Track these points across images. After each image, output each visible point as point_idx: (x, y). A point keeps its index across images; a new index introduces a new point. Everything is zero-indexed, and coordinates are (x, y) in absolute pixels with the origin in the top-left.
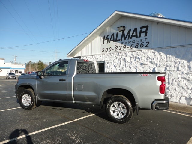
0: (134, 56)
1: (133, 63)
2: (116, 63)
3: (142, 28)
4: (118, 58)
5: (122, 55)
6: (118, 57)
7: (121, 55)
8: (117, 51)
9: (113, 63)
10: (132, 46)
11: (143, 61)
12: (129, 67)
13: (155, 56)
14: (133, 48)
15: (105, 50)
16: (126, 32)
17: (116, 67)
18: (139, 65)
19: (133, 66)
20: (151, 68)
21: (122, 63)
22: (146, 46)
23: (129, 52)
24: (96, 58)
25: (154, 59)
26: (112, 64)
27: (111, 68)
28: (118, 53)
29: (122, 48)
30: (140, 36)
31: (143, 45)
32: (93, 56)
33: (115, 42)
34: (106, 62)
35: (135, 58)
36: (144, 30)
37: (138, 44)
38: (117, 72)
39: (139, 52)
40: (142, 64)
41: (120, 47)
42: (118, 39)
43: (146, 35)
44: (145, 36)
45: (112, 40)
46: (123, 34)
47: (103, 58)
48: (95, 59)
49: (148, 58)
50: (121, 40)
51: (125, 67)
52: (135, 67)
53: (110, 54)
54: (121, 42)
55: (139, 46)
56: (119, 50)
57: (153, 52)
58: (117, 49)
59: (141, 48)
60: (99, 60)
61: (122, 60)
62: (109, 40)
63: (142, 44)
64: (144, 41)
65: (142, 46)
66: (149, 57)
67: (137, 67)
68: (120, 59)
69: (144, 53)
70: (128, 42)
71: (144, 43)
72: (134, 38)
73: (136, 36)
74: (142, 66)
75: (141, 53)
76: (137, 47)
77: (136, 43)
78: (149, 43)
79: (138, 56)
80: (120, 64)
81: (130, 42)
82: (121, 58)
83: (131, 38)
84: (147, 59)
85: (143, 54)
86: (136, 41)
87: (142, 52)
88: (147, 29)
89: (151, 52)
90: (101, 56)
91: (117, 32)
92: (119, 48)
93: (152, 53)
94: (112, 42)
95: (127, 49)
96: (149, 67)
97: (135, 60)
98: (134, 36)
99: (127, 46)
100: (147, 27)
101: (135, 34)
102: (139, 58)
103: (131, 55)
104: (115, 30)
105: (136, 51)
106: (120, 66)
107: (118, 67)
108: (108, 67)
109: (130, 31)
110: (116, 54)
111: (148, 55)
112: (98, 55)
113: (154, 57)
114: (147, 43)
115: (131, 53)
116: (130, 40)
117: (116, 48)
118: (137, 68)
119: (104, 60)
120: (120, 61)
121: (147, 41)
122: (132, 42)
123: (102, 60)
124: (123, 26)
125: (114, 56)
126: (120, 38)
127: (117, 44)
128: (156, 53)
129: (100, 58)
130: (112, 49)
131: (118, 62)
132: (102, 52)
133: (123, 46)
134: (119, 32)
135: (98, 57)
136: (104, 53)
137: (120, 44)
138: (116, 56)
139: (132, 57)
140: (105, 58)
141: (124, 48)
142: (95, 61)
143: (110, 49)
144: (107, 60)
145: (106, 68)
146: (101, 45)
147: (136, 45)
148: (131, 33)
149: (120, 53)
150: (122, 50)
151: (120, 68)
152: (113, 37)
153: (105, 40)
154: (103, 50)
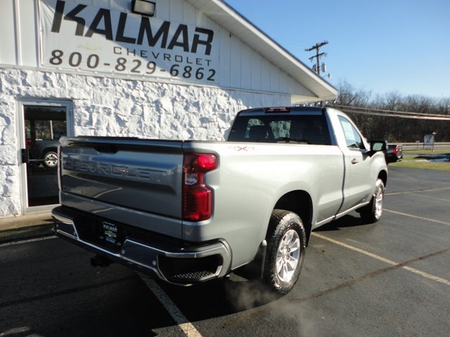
0: (183, 98)
1: (181, 117)
2: (125, 110)
3: (198, 29)
4: (133, 98)
5: (147, 89)
6: (135, 93)
7: (144, 90)
8: (125, 72)
9: (113, 110)
10: (173, 71)
11: (207, 113)
12: (169, 124)
13: (230, 103)
14: (176, 75)
15: (65, 59)
16: (156, 25)
17: (127, 124)
18: (196, 122)
19: (181, 123)
20: (222, 130)
21: (148, 112)
22: (209, 79)
23: (171, 86)
24: (11, 81)
25: (228, 110)
26: (109, 114)
28: (135, 82)
29: (143, 69)
30: (194, 50)
31: (202, 75)
33: (112, 44)
34: (77, 103)
35: (185, 104)
36: (204, 37)
37: (191, 68)
39: (196, 90)
40: (203, 120)
41: (136, 63)
42: (125, 35)
43: (208, 52)
44: (206, 54)
45: (100, 32)
46: (145, 25)
47: (63, 86)
48: (5, 84)
49: (217, 107)
50: (140, 42)
51: (157, 125)
52: (188, 127)
53: (96, 77)
54: (135, 46)
55: (193, 73)
56: (133, 71)
57: (225, 96)
58: (124, 68)
59: (198, 81)
60: (42, 92)
61: (146, 104)
62: (86, 29)
63: (200, 71)
64: (204, 64)
66: (219, 106)
67: (191, 126)
68: (140, 101)
69: (208, 95)
70: (161, 56)
71: (203, 69)
72: (178, 50)
73: (185, 45)
74: (204, 125)
75: (201, 93)
76: (187, 75)
77: (184, 64)
78: (214, 72)
79: (195, 99)
80: (142, 115)
81: (167, 57)
82: (145, 98)
83: (171, 47)
84: (214, 110)
85: (205, 95)
86: (185, 60)
87: (203, 91)
88: (210, 39)
89: (221, 95)
90: (53, 78)
91: (123, 10)
92: (130, 65)
93: (223, 97)
94: (98, 38)
95: (158, 73)
96: (219, 127)
97: (186, 108)
98: (179, 44)
99: (158, 69)
100: (210, 33)
101: (180, 39)
102: (197, 105)
103: (175, 94)
105: (188, 86)
106: (140, 122)
107: (132, 125)
108: (90, 122)
109: (166, 26)
110: (124, 82)
111: (216, 101)
112: (29, 73)
113: (227, 106)
114: (211, 73)
115: (175, 88)
116: (167, 51)
117: (121, 64)
118: (192, 129)
119: (68, 97)
120: (142, 106)
121: (211, 67)
122: (173, 58)
123: (58, 96)
124: (155, 4)
125: (117, 87)
126: (135, 35)
127: (124, 51)
128: (231, 99)
129: (45, 86)
130: (101, 62)
131: (133, 110)
132: (51, 61)
133: (144, 62)
134: (130, 15)
135: (28, 81)
136: (60, 67)
137: (134, 52)
138: (125, 89)
139: (178, 99)
140: (74, 89)
141: (151, 71)
142: (11, 93)
143: (94, 59)
144: (84, 95)
145: (79, 125)
146: (40, 33)
147: (185, 69)
148: (172, 32)
149: (140, 83)
150: (142, 73)
151: (141, 127)
152: (103, 19)
153: (65, 18)
154: (53, 53)
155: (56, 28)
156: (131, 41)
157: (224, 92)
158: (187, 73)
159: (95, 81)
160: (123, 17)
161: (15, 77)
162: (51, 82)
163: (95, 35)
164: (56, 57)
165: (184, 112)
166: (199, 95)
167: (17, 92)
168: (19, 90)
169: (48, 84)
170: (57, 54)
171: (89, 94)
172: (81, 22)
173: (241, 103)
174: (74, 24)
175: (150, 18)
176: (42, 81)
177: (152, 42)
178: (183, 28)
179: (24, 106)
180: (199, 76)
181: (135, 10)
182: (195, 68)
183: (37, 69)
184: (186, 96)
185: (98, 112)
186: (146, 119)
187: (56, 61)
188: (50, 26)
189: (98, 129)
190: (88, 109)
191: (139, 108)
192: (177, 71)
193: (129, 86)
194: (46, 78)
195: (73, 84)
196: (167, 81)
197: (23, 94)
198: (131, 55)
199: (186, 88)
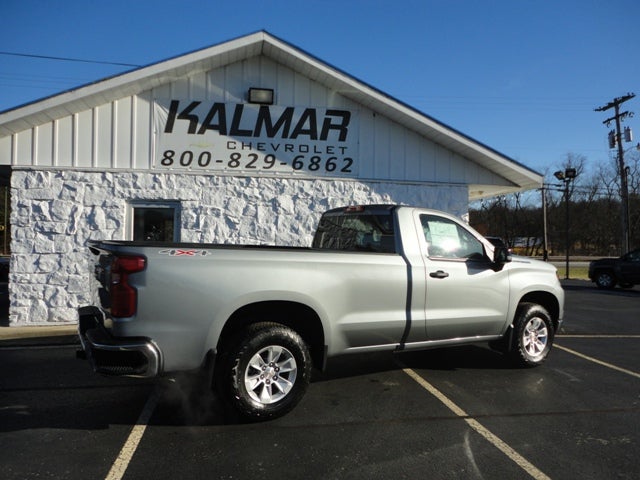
0: (307, 194)
1: (304, 217)
2: (237, 210)
3: (329, 112)
4: (245, 196)
5: (263, 186)
6: (248, 192)
8: (239, 168)
9: (222, 211)
10: (297, 164)
12: (288, 226)
14: (300, 168)
15: (176, 159)
16: (276, 113)
17: (237, 227)
19: (304, 226)
21: (262, 212)
22: (343, 170)
23: (292, 181)
24: (124, 185)
26: (218, 215)
27: (212, 230)
28: (248, 179)
29: (260, 164)
30: (324, 137)
31: (335, 166)
32: (109, 176)
33: (226, 139)
34: (185, 205)
35: (310, 202)
36: (337, 120)
37: (319, 159)
38: (242, 243)
39: (324, 184)
41: (252, 158)
42: (240, 128)
43: (342, 138)
44: (340, 140)
45: (213, 127)
46: (264, 114)
47: (171, 187)
48: (118, 188)
50: (257, 134)
51: (274, 228)
52: (312, 229)
53: (206, 176)
54: (252, 139)
55: (322, 164)
56: (248, 166)
57: (365, 190)
58: (238, 164)
59: (328, 173)
60: (151, 194)
61: (260, 204)
62: (199, 126)
63: (332, 161)
64: (337, 153)
65: (330, 167)
68: (254, 199)
69: (340, 190)
70: (282, 148)
71: (336, 158)
72: (304, 139)
73: (312, 133)
75: (331, 188)
76: (314, 167)
77: (311, 154)
78: (351, 161)
79: (323, 195)
80: (256, 216)
81: (289, 148)
82: (260, 197)
83: (294, 136)
85: (337, 190)
86: (311, 149)
87: (334, 185)
88: (346, 122)
89: (359, 189)
90: (162, 179)
91: (239, 101)
92: (245, 160)
93: (362, 191)
94: (212, 135)
95: (278, 167)
97: (311, 207)
98: (305, 132)
99: (277, 162)
100: (346, 115)
101: (307, 125)
102: (324, 202)
103: (297, 191)
104: (228, 94)
105: (314, 181)
106: (253, 224)
107: (243, 228)
108: (197, 225)
109: (289, 112)
110: (237, 179)
111: (352, 197)
112: (140, 175)
114: (347, 162)
115: (296, 183)
116: (289, 141)
117: (235, 160)
119: (176, 198)
120: (256, 206)
121: (346, 156)
122: (296, 149)
123: (166, 198)
124: (272, 90)
125: (229, 185)
126: (252, 127)
127: (239, 145)
128: (373, 194)
129: (154, 188)
130: (213, 159)
131: (246, 210)
132: (163, 163)
133: (261, 156)
134: (247, 105)
135: (138, 183)
136: (171, 168)
137: (250, 146)
138: (237, 188)
139: (300, 196)
140: (183, 190)
141: (269, 165)
142: (123, 196)
143: (205, 157)
144: (192, 196)
145: (186, 227)
146: (154, 135)
147: (312, 160)
148: (296, 119)
149: (254, 179)
150: (258, 168)
151: (254, 230)
152: (217, 114)
153: (179, 118)
154: (165, 154)
155: (169, 128)
156: (247, 133)
157: (363, 186)
158: (314, 165)
159: (204, 180)
160: (239, 109)
161: (127, 181)
162: (160, 183)
163: (208, 132)
164: (168, 158)
165: (308, 212)
166: (328, 191)
167: (127, 195)
168: (130, 193)
169: (157, 185)
170: (169, 154)
171: (197, 194)
172: (194, 120)
173: (389, 198)
174: (187, 122)
175: (271, 107)
176: (151, 182)
177: (271, 132)
178: (310, 113)
179: (135, 209)
180: (331, 167)
181: (252, 100)
182: (324, 157)
183: (147, 172)
184: (311, 192)
185: (206, 214)
186: (260, 221)
187: (167, 161)
188: (163, 127)
189: (205, 232)
190: (195, 210)
191: (252, 208)
192: (302, 164)
193: (242, 184)
194: (155, 179)
195: (181, 185)
196: (288, 176)
197: (133, 197)
198: (247, 148)
199: (311, 182)
